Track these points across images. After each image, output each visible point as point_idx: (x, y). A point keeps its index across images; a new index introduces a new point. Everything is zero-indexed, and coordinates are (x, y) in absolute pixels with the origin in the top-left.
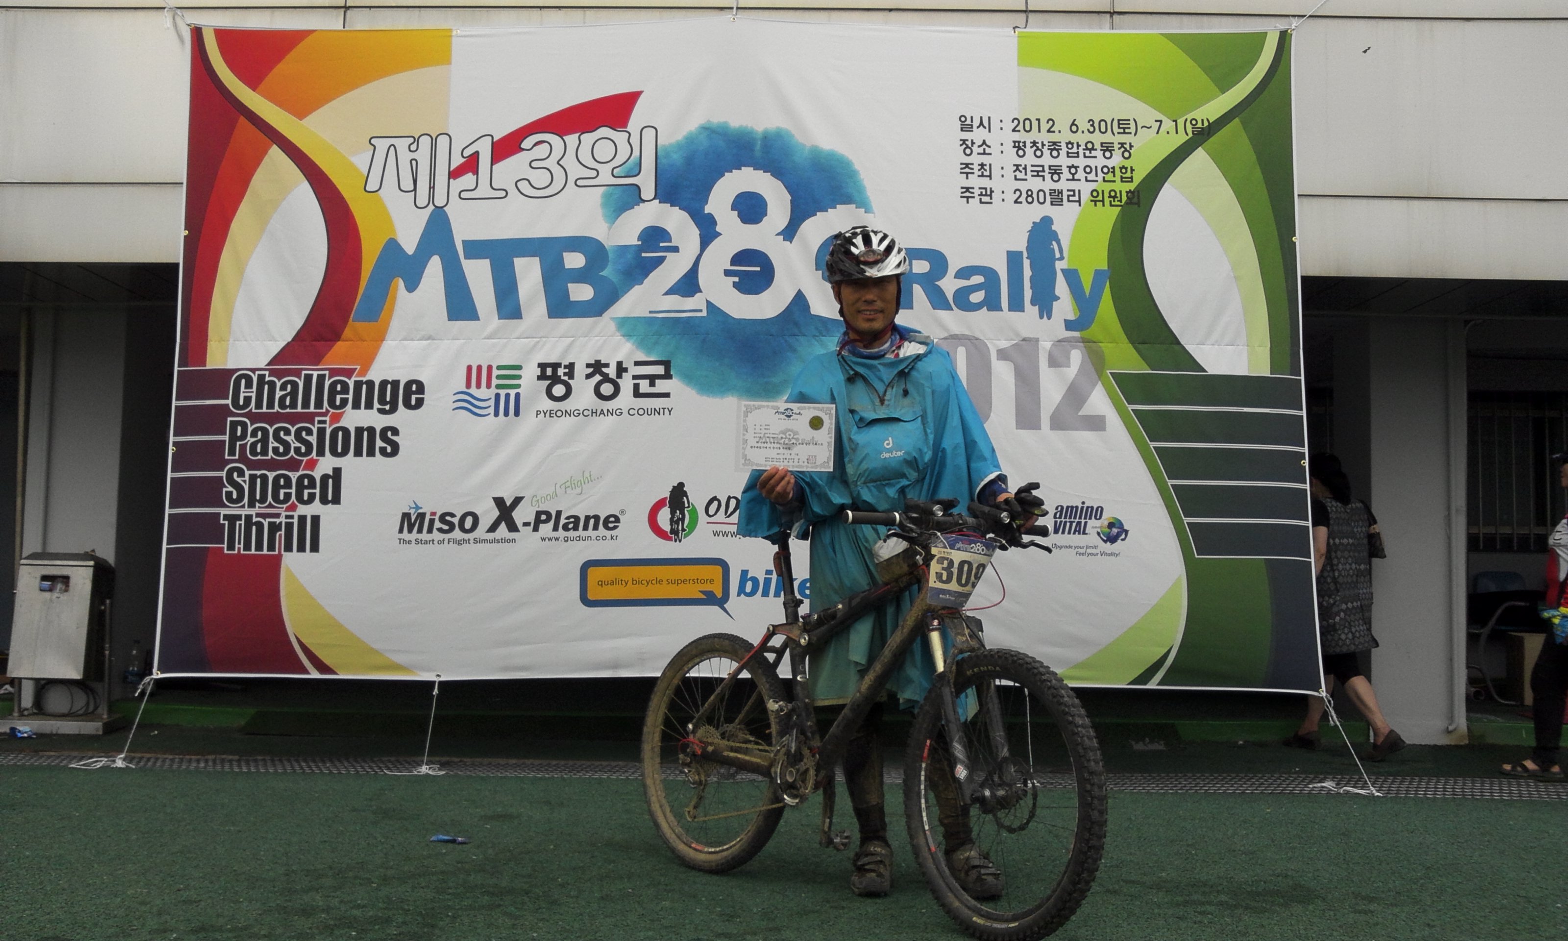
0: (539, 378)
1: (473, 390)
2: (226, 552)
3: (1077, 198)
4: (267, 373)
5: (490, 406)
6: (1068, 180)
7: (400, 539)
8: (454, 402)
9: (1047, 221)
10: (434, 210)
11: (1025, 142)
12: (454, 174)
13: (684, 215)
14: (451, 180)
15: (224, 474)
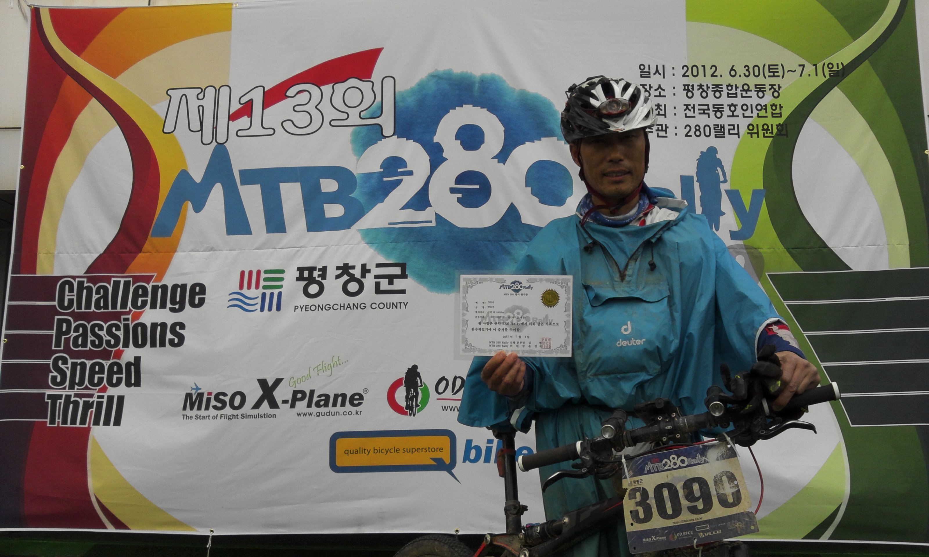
0: (298, 279)
1: (245, 291)
2: (48, 425)
3: (736, 131)
4: (85, 280)
5: (257, 303)
6: (728, 116)
7: (184, 415)
8: (229, 301)
9: (712, 151)
10: (216, 145)
11: (693, 86)
12: (233, 117)
13: (418, 146)
14: (231, 122)
15: (51, 362)
